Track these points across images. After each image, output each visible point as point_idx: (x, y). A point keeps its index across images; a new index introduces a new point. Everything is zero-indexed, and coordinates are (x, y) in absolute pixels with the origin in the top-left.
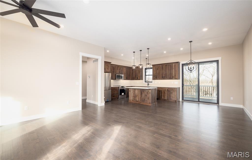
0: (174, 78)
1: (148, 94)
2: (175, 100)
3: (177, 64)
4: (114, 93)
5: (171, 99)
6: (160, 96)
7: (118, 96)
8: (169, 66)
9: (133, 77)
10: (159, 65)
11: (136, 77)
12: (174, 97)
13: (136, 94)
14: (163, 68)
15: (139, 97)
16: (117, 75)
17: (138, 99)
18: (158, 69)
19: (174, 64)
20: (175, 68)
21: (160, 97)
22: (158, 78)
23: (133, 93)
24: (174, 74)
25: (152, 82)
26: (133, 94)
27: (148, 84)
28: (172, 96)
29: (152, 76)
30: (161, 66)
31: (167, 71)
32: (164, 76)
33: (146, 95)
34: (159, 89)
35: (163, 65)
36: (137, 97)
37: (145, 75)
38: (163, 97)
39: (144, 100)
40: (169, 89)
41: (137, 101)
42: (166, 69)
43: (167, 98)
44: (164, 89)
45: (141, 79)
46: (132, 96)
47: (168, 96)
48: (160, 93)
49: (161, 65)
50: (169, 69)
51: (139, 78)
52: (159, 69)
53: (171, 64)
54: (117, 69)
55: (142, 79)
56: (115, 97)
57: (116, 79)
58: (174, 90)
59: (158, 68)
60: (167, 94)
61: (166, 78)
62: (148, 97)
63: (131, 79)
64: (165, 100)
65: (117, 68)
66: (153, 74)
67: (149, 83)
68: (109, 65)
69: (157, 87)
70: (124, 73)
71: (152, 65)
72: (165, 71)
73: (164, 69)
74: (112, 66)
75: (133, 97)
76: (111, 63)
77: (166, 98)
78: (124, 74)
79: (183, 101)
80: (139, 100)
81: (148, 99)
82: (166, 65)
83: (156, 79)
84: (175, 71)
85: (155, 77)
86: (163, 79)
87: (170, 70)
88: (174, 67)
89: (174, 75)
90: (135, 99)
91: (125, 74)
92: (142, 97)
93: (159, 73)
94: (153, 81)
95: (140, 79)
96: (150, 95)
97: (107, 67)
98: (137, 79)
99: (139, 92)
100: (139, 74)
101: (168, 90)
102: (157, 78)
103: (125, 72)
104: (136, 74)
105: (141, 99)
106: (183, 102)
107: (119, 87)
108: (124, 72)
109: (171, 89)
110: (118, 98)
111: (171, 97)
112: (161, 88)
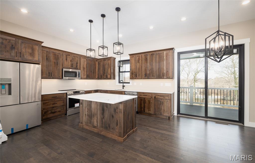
0: (165, 77)
1: (117, 112)
2: (168, 115)
3: (171, 51)
4: (56, 105)
5: (161, 114)
6: (141, 108)
7: (66, 110)
8: (157, 56)
9: (100, 76)
10: (140, 55)
11: (105, 75)
12: (167, 111)
13: (93, 110)
14: (146, 59)
15: (99, 118)
16: (64, 70)
17: (97, 122)
18: (138, 61)
19: (165, 52)
20: (167, 60)
21: (143, 110)
22: (138, 76)
23: (88, 109)
24: (165, 69)
25: (129, 83)
26: (86, 110)
27: (123, 86)
28: (163, 109)
29: (129, 73)
30: (143, 57)
31: (154, 64)
32: (148, 72)
33: (113, 116)
34: (140, 95)
35: (147, 55)
36: (95, 118)
37: (119, 72)
38: (147, 110)
39: (108, 126)
40: (158, 95)
41: (94, 127)
42: (152, 61)
43: (155, 112)
44: (149, 96)
45: (112, 78)
46: (85, 114)
47: (155, 109)
48: (142, 102)
49: (143, 55)
50: (157, 61)
51: (109, 76)
52: (141, 61)
53: (160, 52)
54: (66, 59)
55: (114, 78)
56: (58, 114)
57: (62, 78)
58: (167, 98)
59: (139, 59)
60: (155, 105)
61: (153, 76)
62: (117, 121)
63: (97, 77)
64: (150, 115)
65: (67, 57)
66: (131, 69)
67: (124, 84)
68: (37, 47)
69: (138, 92)
70: (82, 67)
71: (130, 55)
72: (150, 64)
73: (148, 61)
74: (53, 52)
75: (87, 117)
76: (43, 45)
77: (152, 112)
78: (82, 69)
79: (178, 115)
80: (99, 124)
81: (117, 124)
82: (152, 55)
83: (135, 79)
84: (168, 64)
85: (134, 75)
86: (147, 77)
87: (159, 62)
88: (165, 57)
89: (165, 72)
90: (90, 123)
91: (85, 70)
92: (104, 118)
93: (141, 67)
94: (131, 81)
95: (110, 79)
96: (121, 115)
97: (30, 51)
98: (107, 78)
99: (99, 107)
100: (109, 69)
101: (155, 97)
102: (136, 77)
103: (85, 66)
104: (104, 70)
105: (102, 124)
106: (178, 118)
107: (66, 93)
108: (83, 65)
109: (161, 96)
110: (66, 114)
111: (160, 111)
112: (143, 93)
